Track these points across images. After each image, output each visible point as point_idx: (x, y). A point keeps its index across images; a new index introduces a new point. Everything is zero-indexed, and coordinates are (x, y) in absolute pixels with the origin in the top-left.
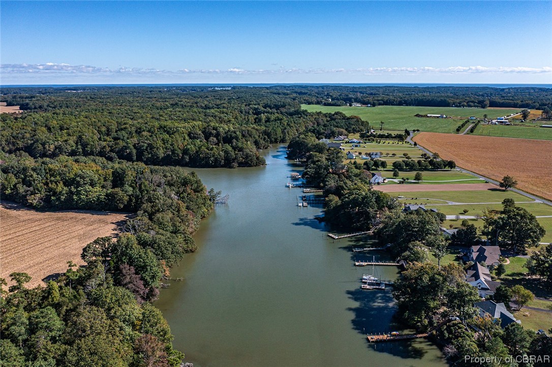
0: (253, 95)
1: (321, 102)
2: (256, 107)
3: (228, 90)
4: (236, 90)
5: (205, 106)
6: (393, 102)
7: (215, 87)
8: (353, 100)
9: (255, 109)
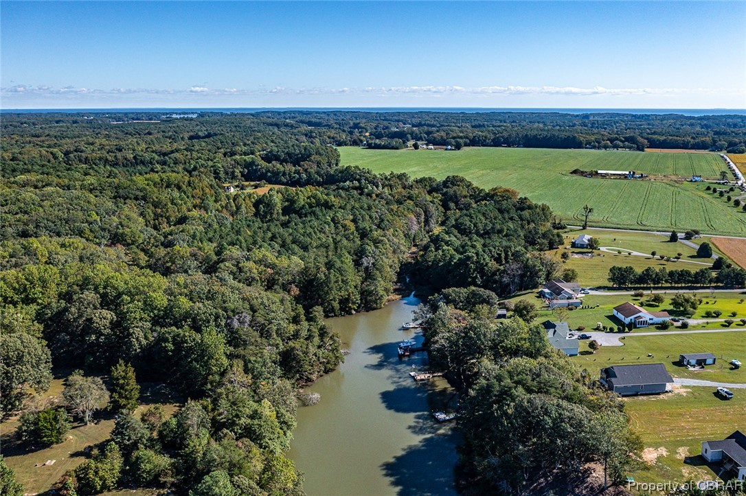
0: (234, 129)
1: (361, 141)
2: (248, 158)
3: (192, 119)
4: (204, 119)
5: (135, 158)
6: (485, 141)
7: (172, 114)
8: (409, 136)
9: (249, 165)
